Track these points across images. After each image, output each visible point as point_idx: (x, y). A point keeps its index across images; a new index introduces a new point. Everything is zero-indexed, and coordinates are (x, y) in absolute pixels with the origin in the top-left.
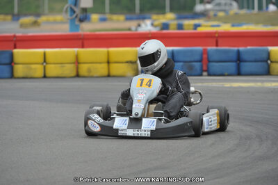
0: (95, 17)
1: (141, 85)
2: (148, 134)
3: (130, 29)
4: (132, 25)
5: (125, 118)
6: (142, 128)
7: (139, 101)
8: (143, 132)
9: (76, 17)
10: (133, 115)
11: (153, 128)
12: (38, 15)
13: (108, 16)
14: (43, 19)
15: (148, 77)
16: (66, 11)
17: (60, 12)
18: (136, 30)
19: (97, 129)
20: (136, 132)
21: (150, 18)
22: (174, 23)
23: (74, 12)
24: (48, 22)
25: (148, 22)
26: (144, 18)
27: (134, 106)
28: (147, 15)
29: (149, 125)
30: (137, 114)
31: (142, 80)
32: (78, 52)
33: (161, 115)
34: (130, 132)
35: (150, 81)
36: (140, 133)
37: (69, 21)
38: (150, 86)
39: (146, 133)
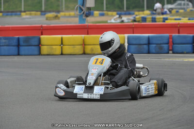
1: (96, 63)
2: (98, 97)
5: (82, 86)
6: (94, 93)
7: (92, 74)
8: (94, 96)
10: (88, 85)
11: (102, 93)
15: (101, 57)
19: (62, 94)
20: (90, 96)
27: (88, 78)
29: (99, 91)
30: (90, 84)
31: (97, 59)
33: (108, 84)
34: (86, 96)
35: (103, 60)
36: (92, 96)
38: (102, 63)
39: (97, 96)
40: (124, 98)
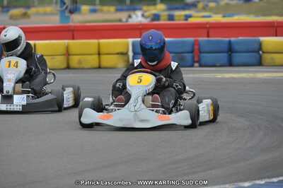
0: (85, 8)
1: (9, 66)
3: (120, 20)
4: (123, 16)
6: (14, 103)
7: (9, 80)
8: (15, 107)
9: (66, 8)
10: (5, 92)
11: (25, 103)
12: (28, 7)
13: (98, 7)
14: (33, 10)
15: (14, 59)
16: (56, 3)
17: (50, 3)
18: (127, 21)
20: (9, 107)
21: (140, 9)
22: (164, 14)
23: (65, 4)
24: (37, 14)
25: (139, 13)
26: (135, 10)
27: (5, 85)
28: (138, 7)
29: (19, 101)
30: (8, 92)
31: (10, 62)
32: (68, 43)
33: (28, 92)
35: (17, 62)
36: (12, 107)
37: (59, 12)
38: (17, 67)
39: (18, 107)
40: (51, 109)
